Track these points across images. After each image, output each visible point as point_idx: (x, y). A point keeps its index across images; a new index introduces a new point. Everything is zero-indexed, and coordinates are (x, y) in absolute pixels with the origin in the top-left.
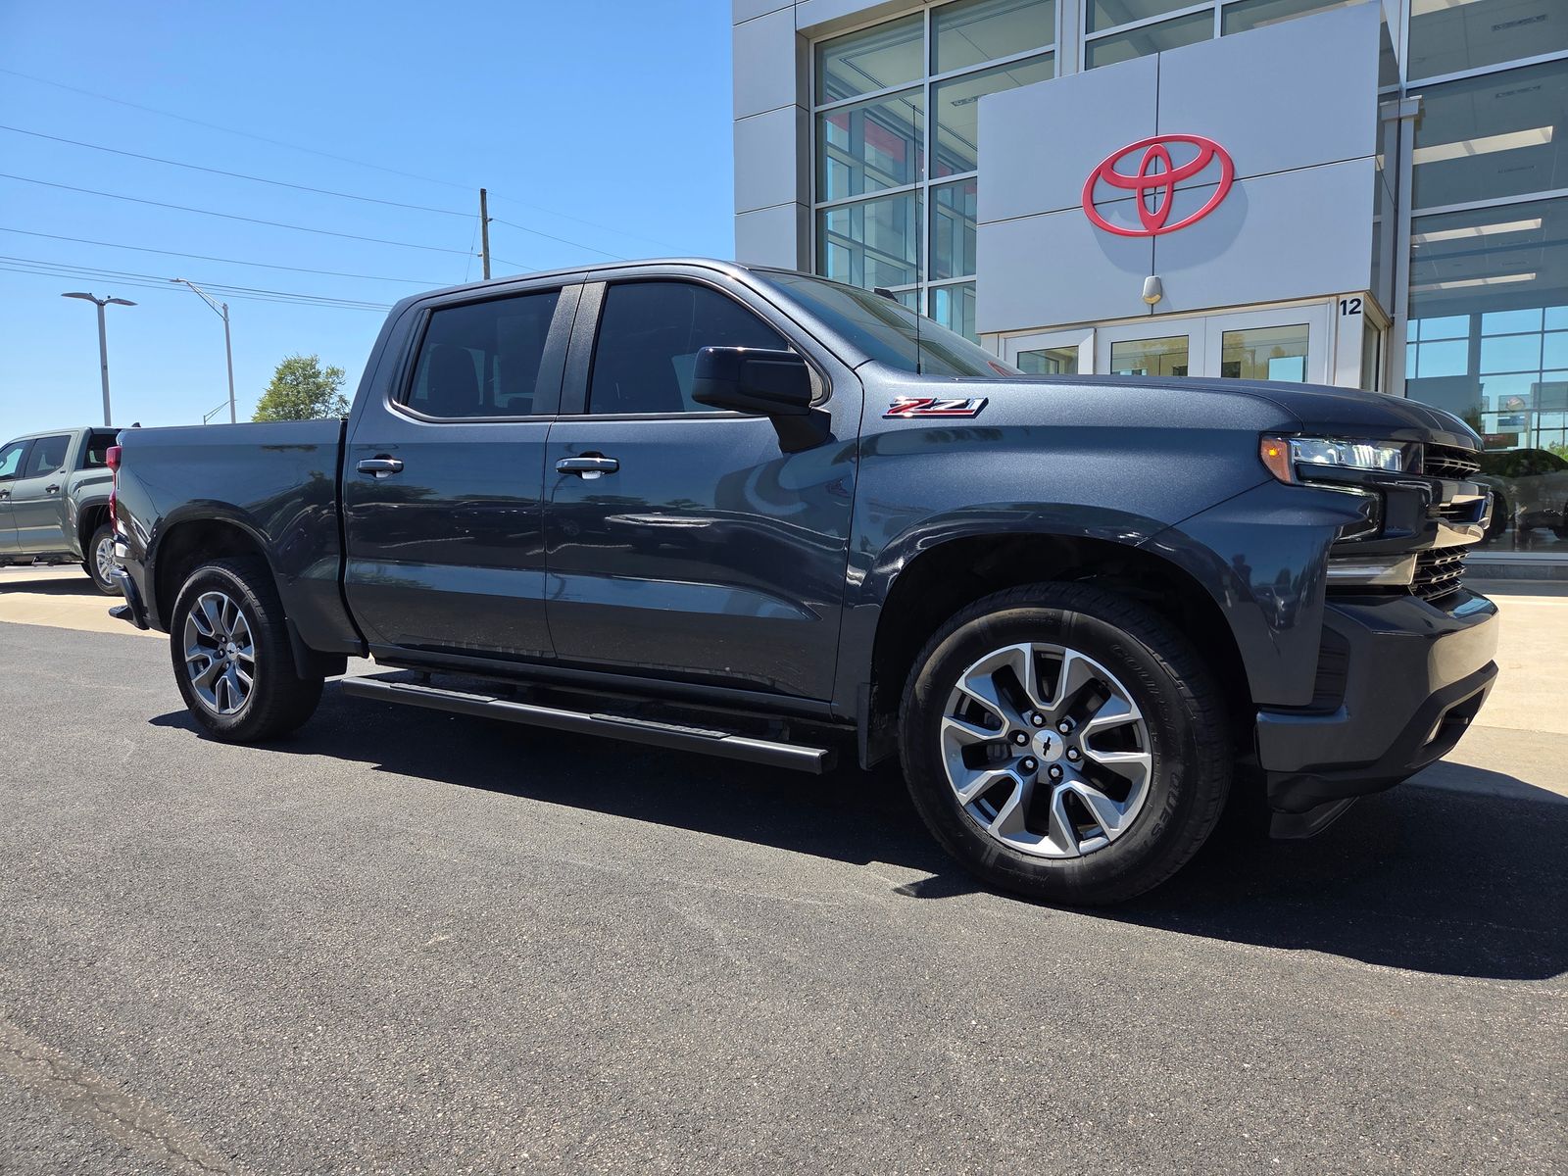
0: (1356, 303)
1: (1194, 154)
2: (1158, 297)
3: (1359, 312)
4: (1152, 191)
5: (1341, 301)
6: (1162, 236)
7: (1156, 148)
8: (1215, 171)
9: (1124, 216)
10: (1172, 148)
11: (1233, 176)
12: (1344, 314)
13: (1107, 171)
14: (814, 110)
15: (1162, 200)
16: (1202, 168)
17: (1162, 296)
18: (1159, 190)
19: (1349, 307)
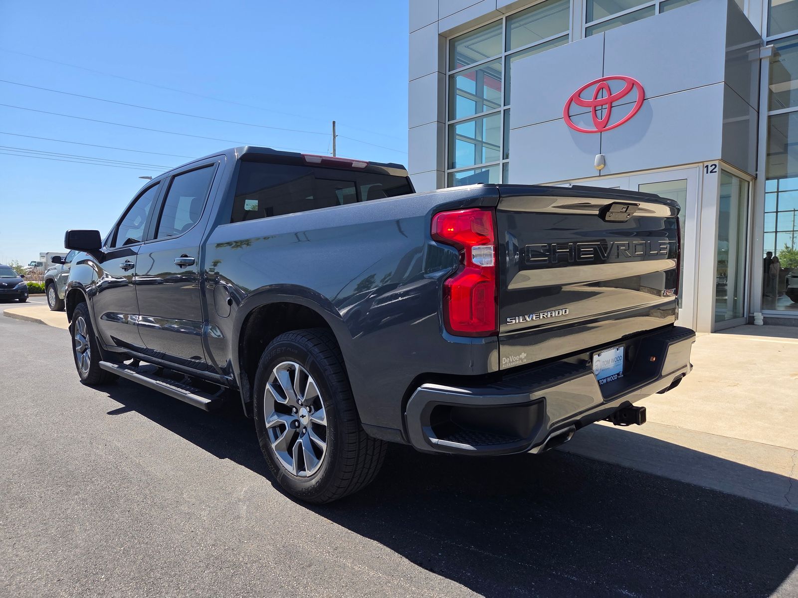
0: (714, 167)
1: (623, 85)
2: (602, 166)
3: (716, 172)
4: (600, 108)
5: (705, 166)
6: (605, 132)
7: (602, 84)
8: (634, 95)
9: (585, 122)
10: (610, 83)
11: (644, 96)
12: (707, 173)
13: (576, 98)
14: (448, 73)
15: (605, 112)
16: (627, 93)
17: (605, 165)
18: (604, 107)
19: (710, 169)
